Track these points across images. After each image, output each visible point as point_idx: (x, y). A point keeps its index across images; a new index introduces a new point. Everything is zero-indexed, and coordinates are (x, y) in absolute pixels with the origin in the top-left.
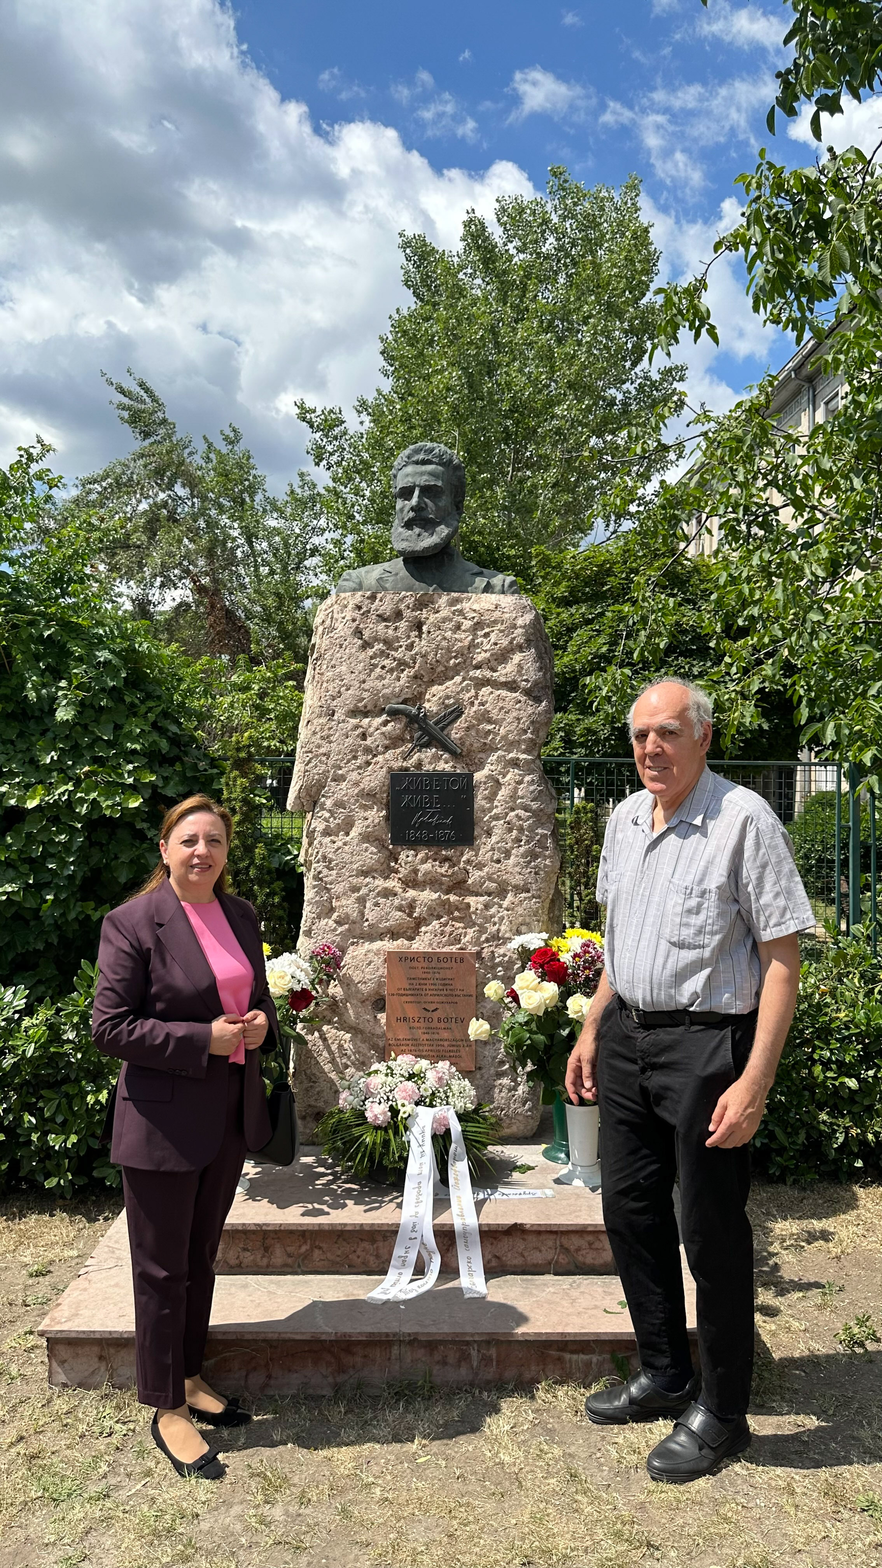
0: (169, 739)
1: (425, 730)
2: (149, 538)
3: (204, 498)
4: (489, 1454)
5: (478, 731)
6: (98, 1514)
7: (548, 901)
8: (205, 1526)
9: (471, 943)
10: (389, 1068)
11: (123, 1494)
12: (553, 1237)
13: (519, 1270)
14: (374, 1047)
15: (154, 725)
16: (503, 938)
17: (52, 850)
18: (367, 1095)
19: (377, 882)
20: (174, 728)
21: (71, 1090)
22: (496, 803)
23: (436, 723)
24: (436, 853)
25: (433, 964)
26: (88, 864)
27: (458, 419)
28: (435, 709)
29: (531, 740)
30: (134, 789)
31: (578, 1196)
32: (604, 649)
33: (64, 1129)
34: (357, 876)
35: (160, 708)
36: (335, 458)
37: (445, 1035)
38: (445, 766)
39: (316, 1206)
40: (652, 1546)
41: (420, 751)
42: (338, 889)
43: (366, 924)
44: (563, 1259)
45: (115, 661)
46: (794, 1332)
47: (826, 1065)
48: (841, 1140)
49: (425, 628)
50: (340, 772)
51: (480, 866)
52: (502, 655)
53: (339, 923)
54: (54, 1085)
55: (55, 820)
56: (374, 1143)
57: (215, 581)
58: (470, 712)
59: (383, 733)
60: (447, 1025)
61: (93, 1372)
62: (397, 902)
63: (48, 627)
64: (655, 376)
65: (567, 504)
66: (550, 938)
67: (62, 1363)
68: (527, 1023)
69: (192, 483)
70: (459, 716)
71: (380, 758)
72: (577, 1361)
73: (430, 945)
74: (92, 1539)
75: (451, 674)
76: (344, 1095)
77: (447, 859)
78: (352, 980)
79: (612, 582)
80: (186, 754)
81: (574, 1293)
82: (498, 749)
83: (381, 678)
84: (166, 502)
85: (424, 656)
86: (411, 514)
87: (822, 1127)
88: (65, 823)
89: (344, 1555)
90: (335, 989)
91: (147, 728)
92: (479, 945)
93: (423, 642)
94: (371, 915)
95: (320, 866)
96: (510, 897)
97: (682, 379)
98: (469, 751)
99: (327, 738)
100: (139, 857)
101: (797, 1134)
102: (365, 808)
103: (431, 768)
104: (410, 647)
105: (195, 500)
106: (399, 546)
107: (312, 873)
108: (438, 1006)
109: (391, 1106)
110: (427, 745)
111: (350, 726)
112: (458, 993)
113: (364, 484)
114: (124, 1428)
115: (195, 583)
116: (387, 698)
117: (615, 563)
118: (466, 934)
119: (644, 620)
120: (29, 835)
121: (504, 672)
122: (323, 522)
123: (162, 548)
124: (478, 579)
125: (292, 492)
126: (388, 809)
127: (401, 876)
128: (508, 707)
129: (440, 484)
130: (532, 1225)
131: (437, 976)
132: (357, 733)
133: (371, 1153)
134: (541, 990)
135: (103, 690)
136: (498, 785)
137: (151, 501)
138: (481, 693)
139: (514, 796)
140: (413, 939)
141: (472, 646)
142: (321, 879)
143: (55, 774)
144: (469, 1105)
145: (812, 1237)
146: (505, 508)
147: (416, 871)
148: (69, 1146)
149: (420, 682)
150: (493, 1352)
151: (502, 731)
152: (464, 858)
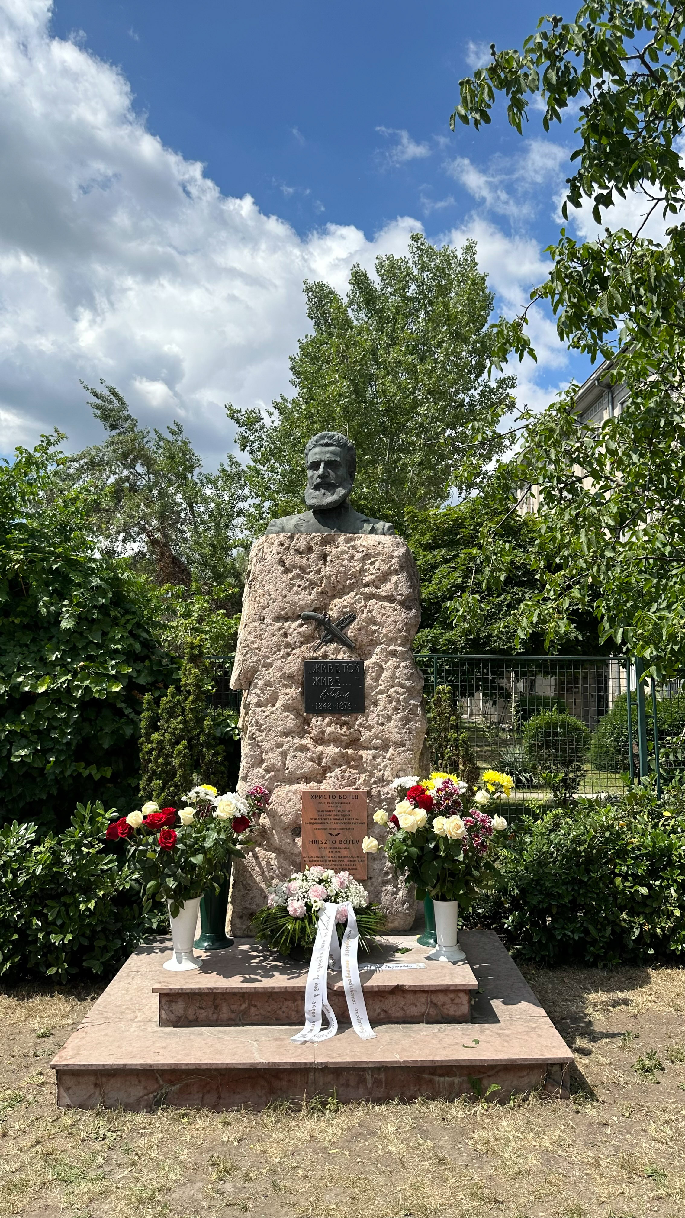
0: (141, 643)
1: (329, 630)
2: (116, 504)
3: (156, 474)
4: (380, 1147)
5: (367, 631)
6: (98, 1189)
7: (419, 753)
8: (175, 1196)
9: (363, 784)
10: (304, 875)
11: (115, 1177)
12: (425, 995)
13: (401, 1021)
14: (293, 863)
15: (131, 632)
16: (387, 781)
17: (55, 724)
18: (289, 895)
19: (295, 740)
20: (145, 635)
21: (68, 900)
22: (380, 682)
23: (337, 625)
24: (337, 719)
25: (336, 801)
26: (81, 734)
27: (348, 415)
28: (336, 615)
29: (405, 637)
30: (115, 678)
31: (443, 967)
32: (460, 580)
33: (62, 930)
34: (281, 736)
35: (135, 620)
36: (256, 445)
37: (345, 853)
38: (343, 656)
39: (252, 976)
40: (498, 1202)
41: (325, 645)
42: (267, 745)
43: (287, 771)
44: (433, 1012)
45: (104, 586)
46: (603, 1065)
47: (625, 877)
48: (637, 934)
49: (329, 559)
50: (268, 661)
51: (369, 728)
52: (384, 577)
53: (267, 771)
54: (56, 897)
55: (58, 702)
56: (294, 930)
57: (165, 536)
58: (361, 617)
59: (299, 633)
60: (346, 846)
61: (90, 1096)
62: (309, 755)
63: (56, 562)
64: (493, 384)
65: (429, 478)
66: (421, 780)
67: (67, 1089)
68: (404, 840)
69: (149, 463)
70: (353, 620)
71: (297, 651)
72: (443, 1082)
73: (334, 786)
74: (94, 1205)
75: (347, 591)
76: (271, 897)
77: (345, 723)
78: (277, 813)
79: (464, 532)
80: (153, 653)
81: (441, 1035)
82: (381, 644)
83: (298, 593)
84: (129, 478)
85: (328, 578)
86: (319, 480)
87: (623, 924)
88: (65, 704)
89: (278, 1212)
90: (264, 820)
91: (126, 634)
92: (369, 786)
93: (327, 568)
94: (291, 765)
95: (254, 729)
96: (391, 750)
97: (513, 386)
98: (361, 645)
99: (259, 637)
100: (119, 728)
101: (605, 930)
102: (287, 686)
103: (333, 657)
104: (318, 572)
105: (151, 476)
106: (310, 502)
107: (247, 736)
108: (340, 831)
109: (306, 902)
110: (331, 641)
111: (275, 628)
112: (354, 821)
113: (277, 465)
114: (114, 1134)
115: (149, 537)
116: (302, 608)
117: (465, 519)
118: (359, 778)
119: (488, 559)
120: (38, 713)
121: (385, 589)
122: (246, 492)
123: (124, 512)
124: (365, 525)
125: (223, 470)
126: (303, 688)
127: (312, 735)
128: (388, 613)
129: (338, 459)
130: (410, 986)
131: (339, 809)
132: (280, 632)
133: (291, 938)
134: (414, 814)
135: (95, 607)
136: (382, 669)
137: (117, 476)
138: (369, 604)
139: (393, 677)
140: (321, 782)
141: (362, 571)
142: (254, 739)
143: (58, 668)
144: (363, 902)
145: (616, 1004)
146: (383, 481)
147: (323, 732)
148: (66, 941)
149: (325, 596)
150: (382, 1076)
151: (384, 631)
152: (358, 722)
